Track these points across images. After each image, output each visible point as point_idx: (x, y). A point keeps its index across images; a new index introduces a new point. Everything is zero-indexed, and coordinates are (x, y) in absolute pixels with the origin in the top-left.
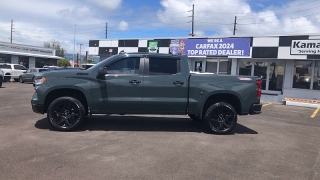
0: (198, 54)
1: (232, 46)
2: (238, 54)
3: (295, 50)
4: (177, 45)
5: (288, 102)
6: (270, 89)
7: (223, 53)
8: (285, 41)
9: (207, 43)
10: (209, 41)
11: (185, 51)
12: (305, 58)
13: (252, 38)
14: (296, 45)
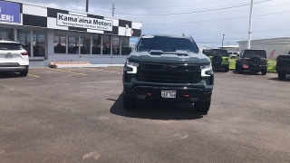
2: (7, 19)
3: (60, 22)
5: (59, 66)
6: (34, 56)
8: (52, 13)
12: (67, 29)
13: (21, 5)
14: (61, 17)
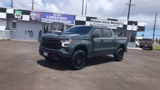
0: (48, 21)
1: (66, 19)
2: (69, 23)
3: (92, 23)
4: (35, 15)
7: (61, 22)
9: (53, 16)
10: (54, 15)
11: (41, 18)
13: (75, 16)
14: (92, 21)
